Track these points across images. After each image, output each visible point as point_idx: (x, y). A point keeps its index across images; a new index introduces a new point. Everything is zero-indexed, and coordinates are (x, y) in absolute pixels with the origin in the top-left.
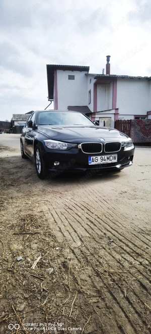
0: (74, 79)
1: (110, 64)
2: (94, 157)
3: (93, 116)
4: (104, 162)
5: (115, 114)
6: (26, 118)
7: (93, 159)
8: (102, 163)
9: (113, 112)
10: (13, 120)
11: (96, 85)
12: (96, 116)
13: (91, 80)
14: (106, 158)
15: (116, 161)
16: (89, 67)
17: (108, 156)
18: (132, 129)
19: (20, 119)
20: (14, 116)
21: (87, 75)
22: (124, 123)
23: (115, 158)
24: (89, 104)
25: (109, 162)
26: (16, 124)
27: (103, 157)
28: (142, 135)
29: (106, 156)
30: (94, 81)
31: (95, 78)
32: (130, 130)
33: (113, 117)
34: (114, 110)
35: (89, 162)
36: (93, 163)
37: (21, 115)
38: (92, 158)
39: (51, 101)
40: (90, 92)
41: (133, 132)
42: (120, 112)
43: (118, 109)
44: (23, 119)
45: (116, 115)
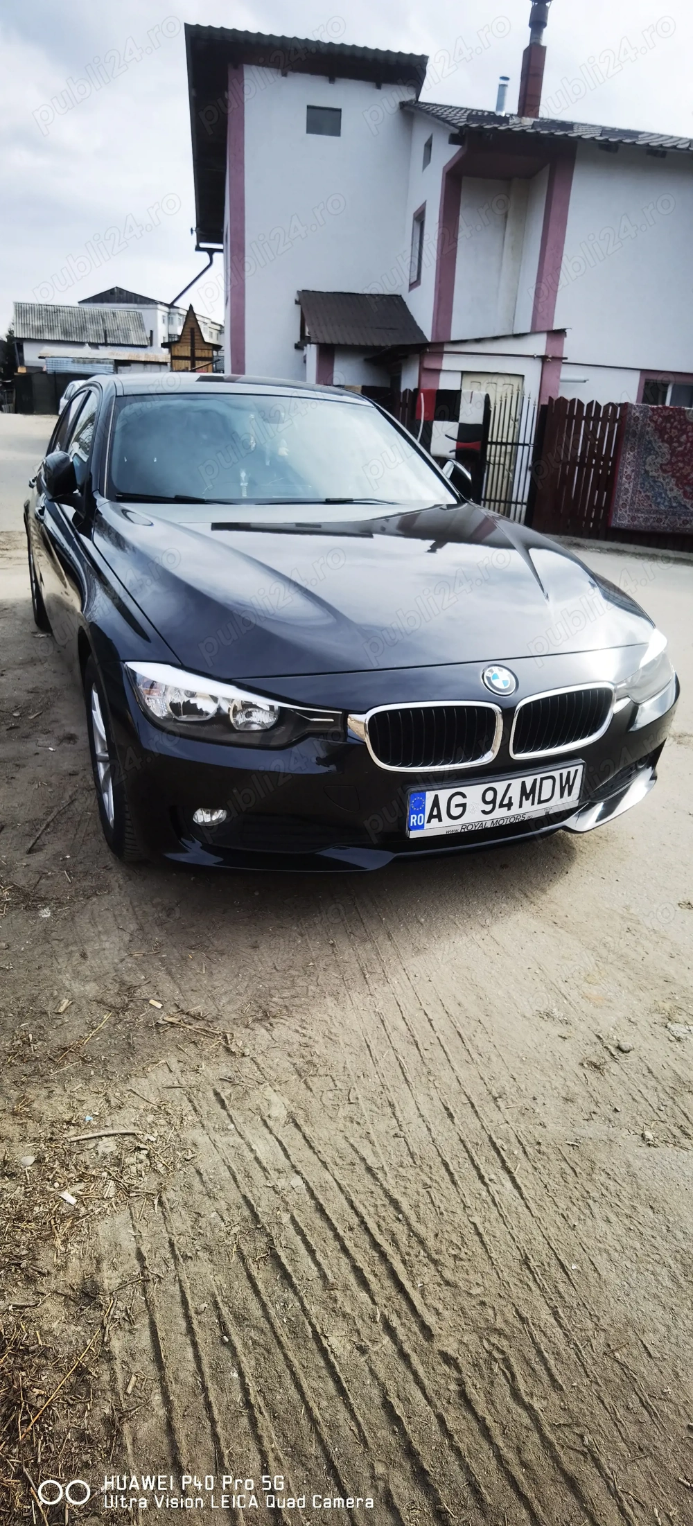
0: (335, 130)
1: (543, 49)
2: (444, 795)
3: (430, 364)
4: (500, 815)
5: (543, 359)
6: (83, 329)
7: (436, 803)
8: (488, 821)
9: (538, 345)
10: (19, 334)
11: (454, 179)
12: (448, 363)
13: (429, 146)
14: (515, 793)
15: (571, 800)
16: (423, 60)
17: (529, 781)
18: (629, 456)
19: (51, 329)
20: (22, 311)
21: (412, 112)
22: (588, 418)
23: (566, 787)
24: (414, 285)
25: (531, 810)
26: (31, 355)
27: (500, 786)
28: (677, 492)
29: (516, 784)
30: (445, 153)
31: (454, 140)
32: (615, 460)
33: (532, 371)
34: (543, 337)
35: (413, 820)
36: (434, 828)
37: (57, 311)
38: (430, 796)
39: (211, 252)
40: (420, 217)
41: (628, 470)
42: (571, 348)
43: (561, 333)
44: (65, 332)
45: (548, 368)
